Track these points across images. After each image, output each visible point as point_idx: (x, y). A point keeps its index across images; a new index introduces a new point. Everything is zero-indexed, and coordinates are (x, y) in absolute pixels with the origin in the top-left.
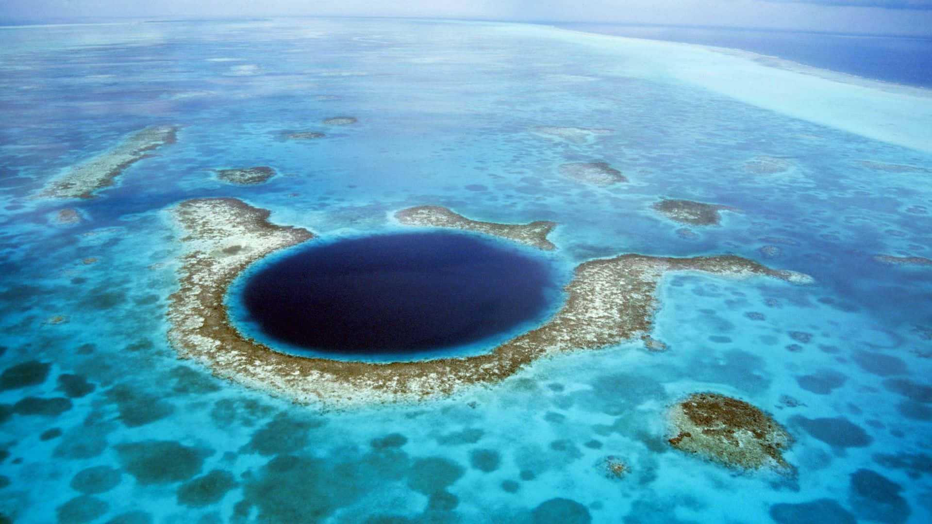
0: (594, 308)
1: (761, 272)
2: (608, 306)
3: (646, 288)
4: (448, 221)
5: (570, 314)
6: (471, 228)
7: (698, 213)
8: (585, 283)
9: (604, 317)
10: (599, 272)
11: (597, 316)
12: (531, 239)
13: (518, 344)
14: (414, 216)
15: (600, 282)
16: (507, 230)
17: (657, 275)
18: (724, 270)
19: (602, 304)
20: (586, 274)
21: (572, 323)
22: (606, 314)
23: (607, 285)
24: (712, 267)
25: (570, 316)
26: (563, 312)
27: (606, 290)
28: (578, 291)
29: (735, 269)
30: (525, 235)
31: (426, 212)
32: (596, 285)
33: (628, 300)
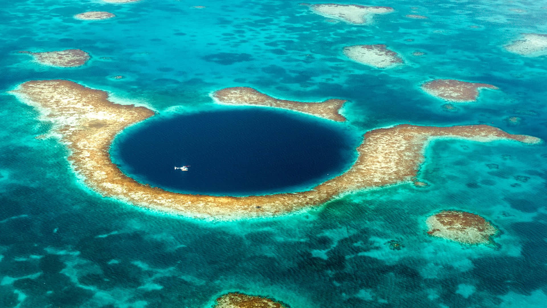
0: (378, 162)
1: (503, 136)
2: (388, 160)
3: (416, 148)
4: (258, 100)
5: (361, 166)
6: (278, 105)
7: (461, 90)
8: (371, 145)
9: (385, 167)
10: (380, 137)
11: (380, 167)
12: (327, 114)
13: (329, 184)
14: (229, 95)
15: (382, 145)
16: (307, 107)
17: (424, 139)
18: (475, 135)
19: (384, 159)
20: (371, 139)
21: (364, 171)
22: (386, 166)
23: (386, 147)
24: (466, 133)
25: (361, 167)
26: (357, 165)
27: (386, 150)
28: (366, 151)
29: (483, 134)
30: (322, 111)
31: (238, 92)
32: (379, 147)
33: (402, 156)
